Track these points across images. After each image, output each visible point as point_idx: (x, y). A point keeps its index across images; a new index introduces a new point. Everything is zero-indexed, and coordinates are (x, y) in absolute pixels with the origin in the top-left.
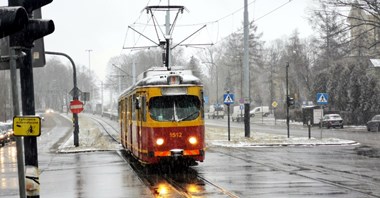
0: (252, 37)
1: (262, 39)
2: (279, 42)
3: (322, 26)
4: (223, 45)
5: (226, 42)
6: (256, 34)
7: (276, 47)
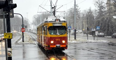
0: (77, 9)
1: (80, 10)
2: (85, 11)
3: (98, 6)
4: (68, 11)
6: (78, 8)
7: (84, 12)
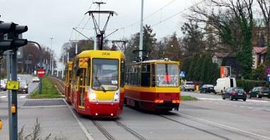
0: (149, 35)
1: (155, 37)
2: (165, 39)
3: (189, 32)
4: (132, 39)
5: (134, 37)
6: (152, 34)
7: (163, 42)
